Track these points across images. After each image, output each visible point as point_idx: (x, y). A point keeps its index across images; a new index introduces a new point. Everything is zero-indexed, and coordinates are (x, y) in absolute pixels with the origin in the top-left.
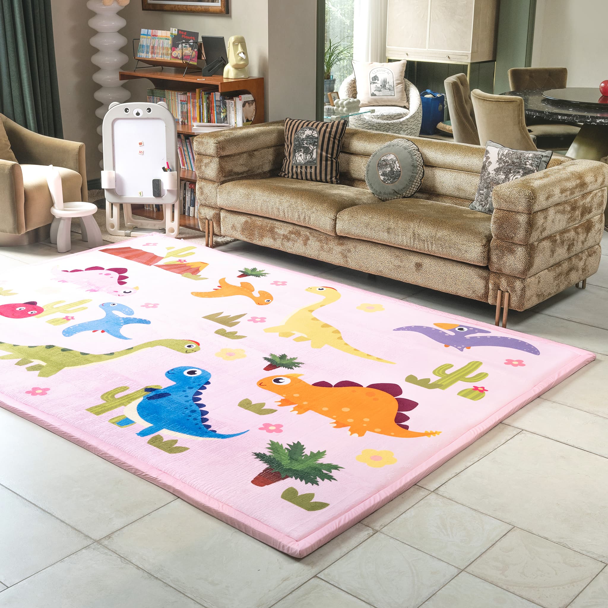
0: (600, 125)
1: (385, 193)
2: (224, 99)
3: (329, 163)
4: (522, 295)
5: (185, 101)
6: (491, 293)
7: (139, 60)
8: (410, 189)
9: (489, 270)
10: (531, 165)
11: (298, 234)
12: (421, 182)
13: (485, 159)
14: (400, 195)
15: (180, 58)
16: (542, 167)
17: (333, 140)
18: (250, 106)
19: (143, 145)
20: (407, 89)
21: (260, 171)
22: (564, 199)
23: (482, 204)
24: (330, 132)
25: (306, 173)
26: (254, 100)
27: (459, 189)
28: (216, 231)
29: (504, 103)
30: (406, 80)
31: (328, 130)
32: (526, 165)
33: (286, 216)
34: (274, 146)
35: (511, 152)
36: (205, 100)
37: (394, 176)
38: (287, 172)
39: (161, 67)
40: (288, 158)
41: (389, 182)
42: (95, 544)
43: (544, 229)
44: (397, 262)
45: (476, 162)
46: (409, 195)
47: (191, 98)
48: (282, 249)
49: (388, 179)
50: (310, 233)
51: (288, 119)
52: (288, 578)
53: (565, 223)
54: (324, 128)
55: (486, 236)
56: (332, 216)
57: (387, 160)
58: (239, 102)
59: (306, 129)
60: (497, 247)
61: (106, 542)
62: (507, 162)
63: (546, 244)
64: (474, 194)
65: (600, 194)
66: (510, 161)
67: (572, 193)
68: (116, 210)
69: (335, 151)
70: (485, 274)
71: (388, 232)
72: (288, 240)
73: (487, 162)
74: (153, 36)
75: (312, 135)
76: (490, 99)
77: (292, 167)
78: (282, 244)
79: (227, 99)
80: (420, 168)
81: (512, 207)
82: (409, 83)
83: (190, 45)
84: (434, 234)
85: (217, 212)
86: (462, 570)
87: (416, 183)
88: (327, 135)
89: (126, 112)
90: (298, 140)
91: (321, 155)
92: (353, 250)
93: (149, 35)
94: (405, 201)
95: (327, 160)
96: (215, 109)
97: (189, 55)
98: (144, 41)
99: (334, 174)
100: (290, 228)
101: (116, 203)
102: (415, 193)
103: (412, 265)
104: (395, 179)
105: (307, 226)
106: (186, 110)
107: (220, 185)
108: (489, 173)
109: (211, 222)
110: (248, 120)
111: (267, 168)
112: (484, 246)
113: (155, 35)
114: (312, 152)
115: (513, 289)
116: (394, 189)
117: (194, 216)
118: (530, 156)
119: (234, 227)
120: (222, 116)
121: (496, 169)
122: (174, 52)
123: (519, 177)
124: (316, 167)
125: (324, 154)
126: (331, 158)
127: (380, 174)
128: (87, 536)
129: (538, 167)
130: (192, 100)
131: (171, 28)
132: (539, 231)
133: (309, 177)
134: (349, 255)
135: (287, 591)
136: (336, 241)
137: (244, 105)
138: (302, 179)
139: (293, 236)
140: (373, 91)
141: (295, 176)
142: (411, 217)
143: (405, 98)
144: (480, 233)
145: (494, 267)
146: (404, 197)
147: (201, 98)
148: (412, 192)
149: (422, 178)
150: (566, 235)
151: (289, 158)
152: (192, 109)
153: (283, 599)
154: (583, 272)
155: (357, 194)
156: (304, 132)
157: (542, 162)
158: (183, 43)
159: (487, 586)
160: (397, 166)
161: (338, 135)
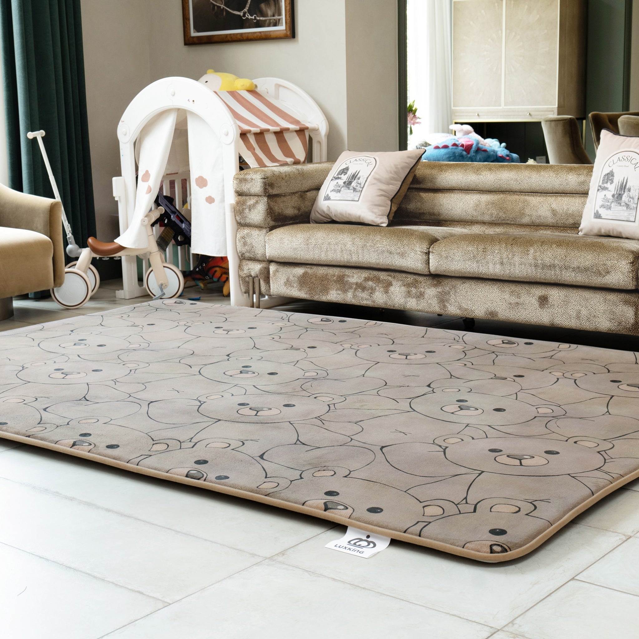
11: (378, 280)
44: (513, 300)
48: (354, 302)
50: (393, 277)
70: (633, 298)
72: (364, 289)
78: (355, 296)
85: (265, 266)
92: (452, 291)
100: (366, 273)
103: (534, 301)
105: (390, 268)
107: (270, 231)
119: (288, 283)
134: (447, 297)
136: (429, 283)
139: (370, 283)
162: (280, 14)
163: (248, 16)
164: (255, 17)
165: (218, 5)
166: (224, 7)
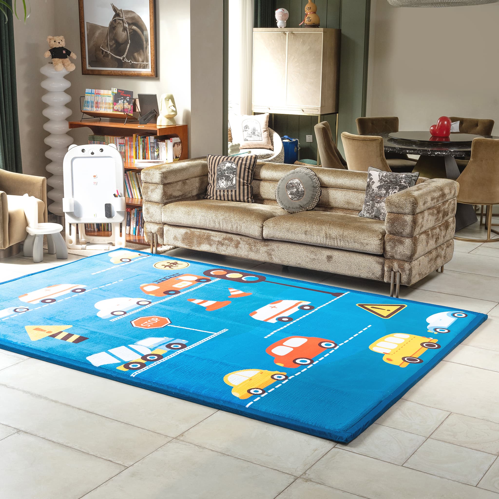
0: (437, 156)
1: (293, 208)
2: (157, 141)
3: (246, 187)
4: (409, 274)
5: (123, 144)
6: (386, 274)
7: (84, 113)
8: (312, 204)
9: (384, 257)
10: (405, 182)
11: (231, 240)
12: (319, 198)
13: (368, 180)
14: (304, 208)
15: (120, 110)
16: (412, 184)
17: (247, 170)
18: (178, 147)
19: (96, 177)
20: (271, 136)
21: (190, 195)
22: (433, 205)
23: (368, 213)
24: (245, 165)
25: (228, 195)
26: (181, 142)
27: (348, 203)
28: (160, 241)
29: (369, 141)
30: (270, 129)
31: (244, 162)
32: (401, 182)
33: (221, 227)
34: (199, 176)
35: (389, 174)
36: (141, 142)
37: (299, 195)
38: (212, 195)
39: (99, 118)
40: (212, 184)
41: (296, 199)
42: (174, 439)
43: (422, 226)
44: (313, 256)
45: (361, 183)
46: (311, 209)
47: (128, 141)
48: (216, 252)
49: (295, 197)
50: (241, 239)
51: (210, 156)
52: (317, 449)
53: (434, 222)
54: (240, 161)
55: (381, 233)
56: (260, 225)
57: (293, 183)
58: (170, 143)
59: (226, 162)
60: (390, 240)
61: (182, 438)
62: (386, 181)
63: (423, 237)
64: (360, 206)
65: (453, 202)
66: (388, 180)
67: (438, 201)
68: (74, 228)
69: (250, 178)
70: (381, 260)
71: (306, 234)
72: (222, 244)
73: (371, 182)
74: (97, 94)
75: (231, 167)
76: (358, 139)
77: (217, 191)
78: (217, 248)
79: (159, 141)
80: (318, 189)
81: (401, 211)
82: (272, 130)
83: (127, 101)
84: (341, 233)
85: (161, 226)
86: (428, 438)
87: (316, 199)
88: (243, 166)
89: (83, 152)
90: (221, 170)
91: (240, 181)
92: (276, 249)
93: (93, 94)
94: (309, 212)
95: (244, 185)
96: (149, 149)
97: (127, 109)
98: (88, 98)
99: (250, 196)
100: (224, 235)
101: (74, 224)
102: (315, 207)
103: (324, 258)
104: (300, 197)
105: (239, 233)
106: (124, 151)
107: (164, 206)
108: (373, 190)
109: (155, 235)
110: (176, 157)
111: (195, 193)
112: (381, 239)
113: (98, 94)
114: (232, 179)
115: (403, 270)
116: (300, 204)
117: (130, 234)
118: (403, 176)
119: (175, 238)
120: (156, 154)
121: (379, 186)
122: (115, 106)
123: (396, 191)
124: (236, 191)
125: (242, 180)
126: (247, 183)
127: (288, 193)
128: (166, 436)
129: (410, 184)
130: (129, 143)
131: (112, 88)
132: (419, 227)
133: (230, 198)
134: (273, 253)
135: (320, 456)
136: (263, 243)
137: (174, 146)
138: (225, 200)
139: (226, 241)
140: (245, 137)
141: (219, 198)
142: (322, 222)
143: (270, 142)
144: (376, 231)
145: (389, 254)
146: (307, 210)
147: (137, 141)
148: (313, 206)
149: (320, 195)
150: (434, 231)
151: (214, 184)
152: (129, 150)
153: (319, 460)
154: (444, 258)
155: (272, 209)
156: (225, 165)
157: (412, 180)
158: (122, 99)
159: (447, 444)
160: (301, 187)
161: (251, 167)
162: (147, 61)
163: (126, 60)
164: (130, 61)
165: (105, 51)
166: (110, 53)
